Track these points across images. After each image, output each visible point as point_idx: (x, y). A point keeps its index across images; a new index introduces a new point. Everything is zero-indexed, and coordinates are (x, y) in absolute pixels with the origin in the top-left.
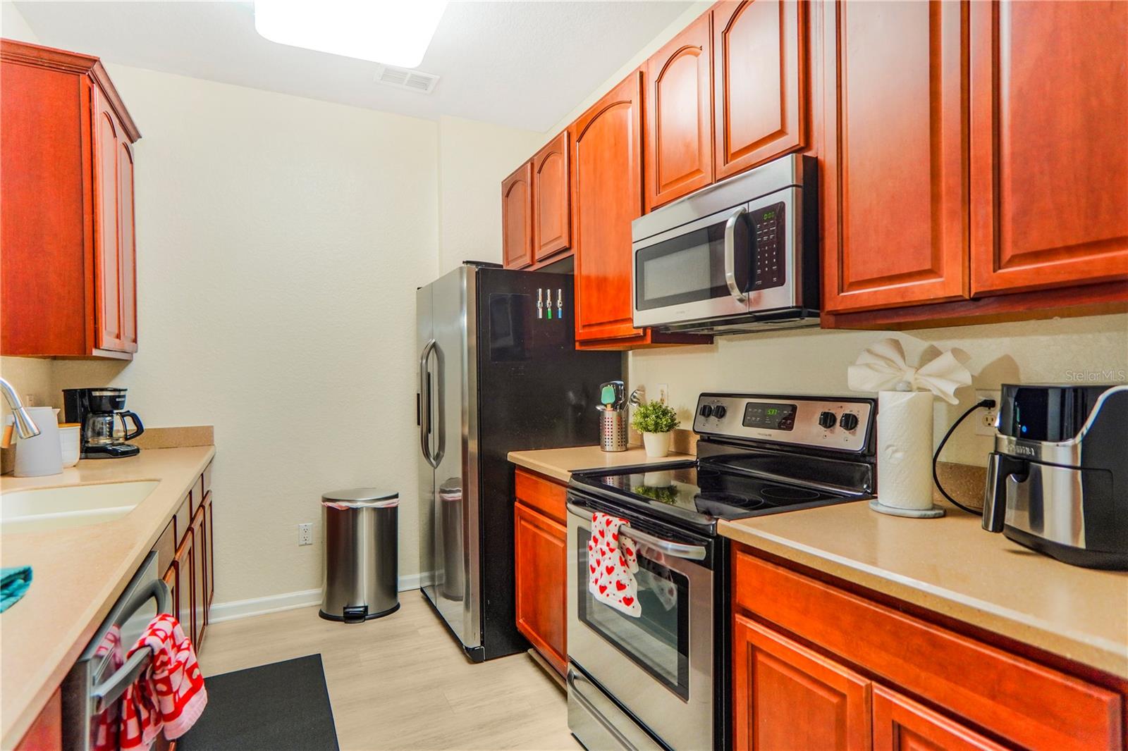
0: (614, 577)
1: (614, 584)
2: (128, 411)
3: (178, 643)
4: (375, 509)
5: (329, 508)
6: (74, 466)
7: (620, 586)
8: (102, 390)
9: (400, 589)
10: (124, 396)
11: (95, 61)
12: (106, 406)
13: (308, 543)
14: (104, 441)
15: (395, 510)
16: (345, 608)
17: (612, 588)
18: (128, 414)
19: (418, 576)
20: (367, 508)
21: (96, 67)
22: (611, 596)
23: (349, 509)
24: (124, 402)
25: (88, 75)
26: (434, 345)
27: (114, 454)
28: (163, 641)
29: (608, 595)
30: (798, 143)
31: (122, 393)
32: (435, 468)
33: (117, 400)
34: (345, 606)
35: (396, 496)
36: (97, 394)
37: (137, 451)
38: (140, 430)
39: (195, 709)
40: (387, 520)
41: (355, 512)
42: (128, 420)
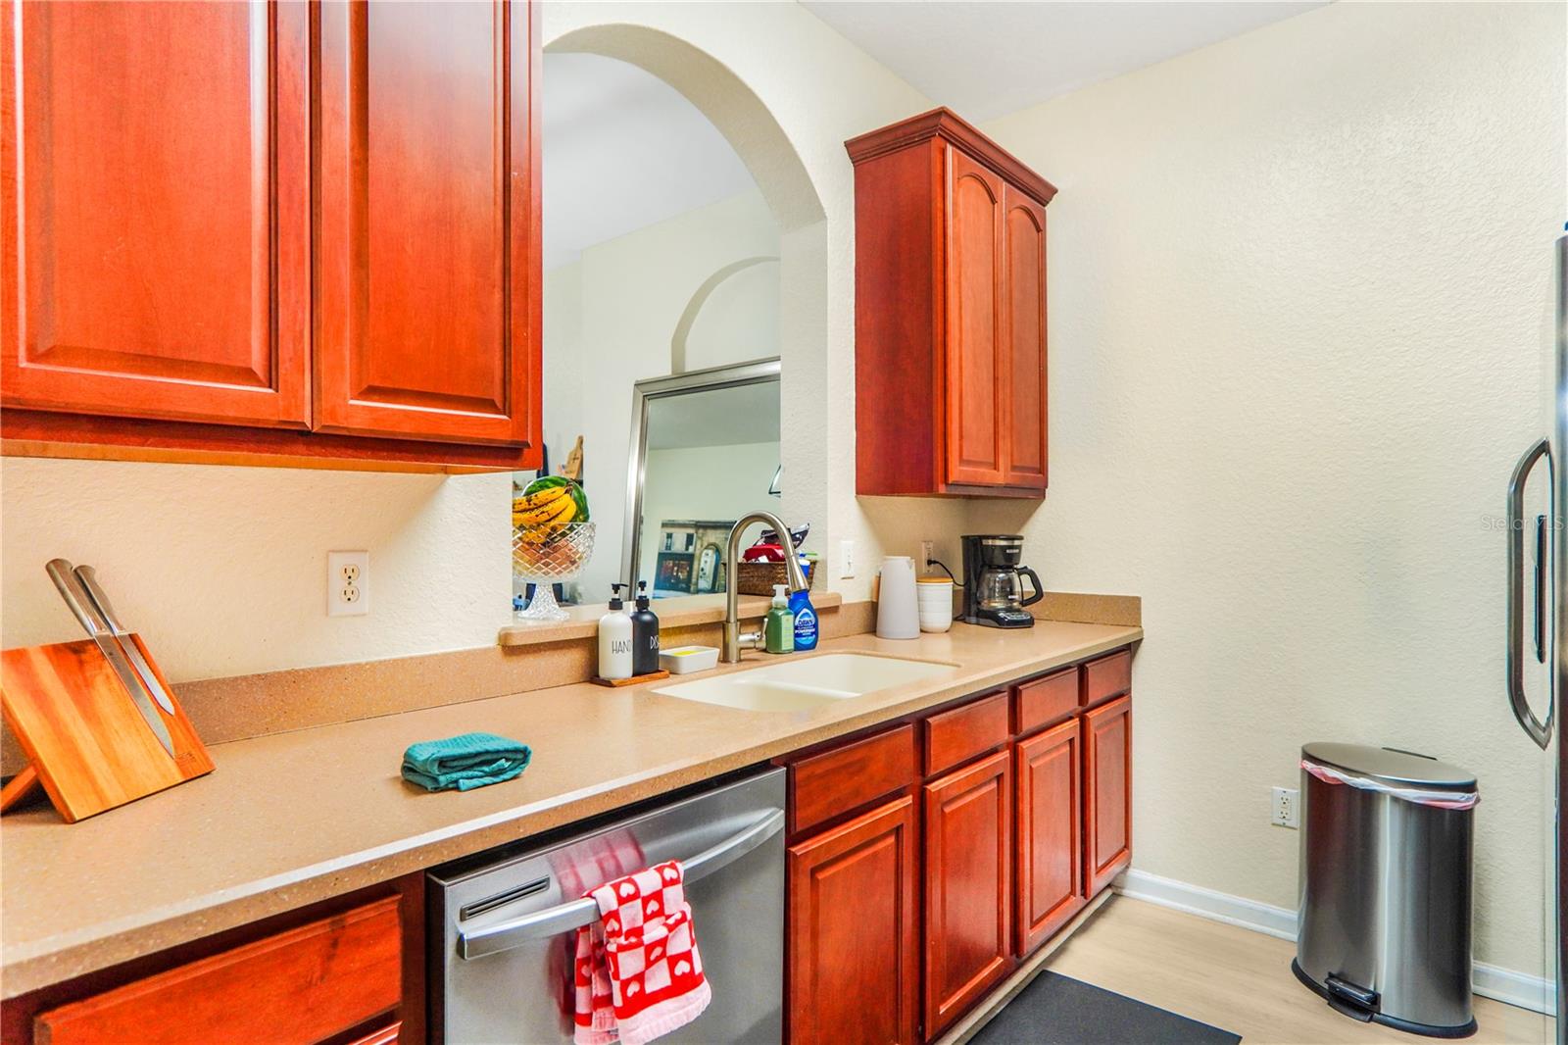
2: (1026, 567)
4: (1409, 806)
5: (1312, 777)
6: (947, 631)
8: (994, 538)
10: (1019, 547)
11: (942, 112)
12: (1000, 560)
13: (1288, 824)
14: (998, 604)
16: (1331, 976)
18: (1021, 572)
20: (1395, 799)
23: (1345, 787)
24: (1019, 554)
25: (939, 134)
26: (1545, 449)
27: (1001, 623)
31: (1017, 543)
32: (1544, 748)
33: (1008, 551)
34: (1334, 972)
36: (990, 542)
37: (1029, 623)
38: (1039, 594)
40: (1447, 835)
41: (1369, 797)
42: (1026, 578)
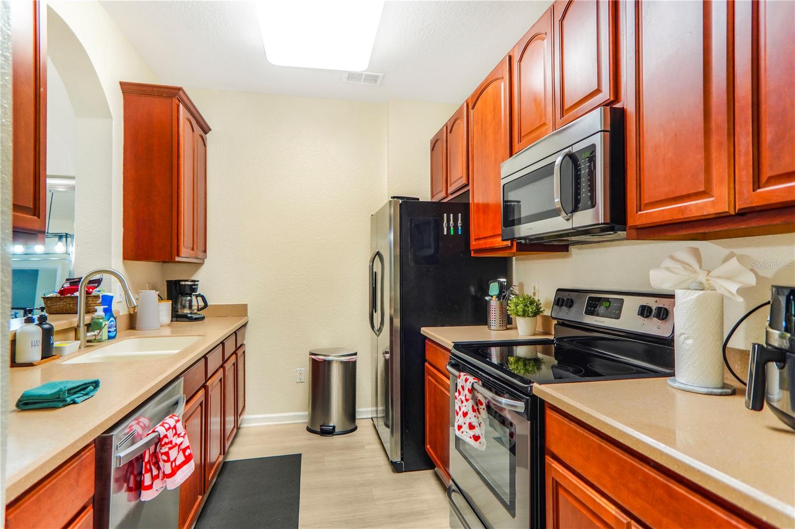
0: (468, 420)
1: (467, 425)
2: (200, 294)
3: (178, 433)
4: (342, 362)
5: (313, 359)
6: (168, 325)
7: (471, 427)
8: (185, 281)
9: (358, 416)
10: (197, 285)
11: (180, 89)
12: (188, 291)
13: (301, 381)
14: (187, 311)
15: (354, 363)
16: (321, 426)
17: (465, 428)
18: (199, 295)
19: (370, 409)
20: (336, 361)
21: (181, 92)
22: (465, 433)
23: (325, 361)
24: (197, 288)
25: (177, 98)
26: (378, 253)
27: (191, 319)
28: (167, 430)
29: (462, 432)
30: (608, 98)
31: (196, 283)
32: (378, 336)
33: (193, 287)
34: (322, 424)
35: (355, 354)
36: (183, 283)
37: (203, 318)
38: (206, 305)
39: (185, 473)
40: (350, 369)
41: (329, 363)
42: (200, 299)
